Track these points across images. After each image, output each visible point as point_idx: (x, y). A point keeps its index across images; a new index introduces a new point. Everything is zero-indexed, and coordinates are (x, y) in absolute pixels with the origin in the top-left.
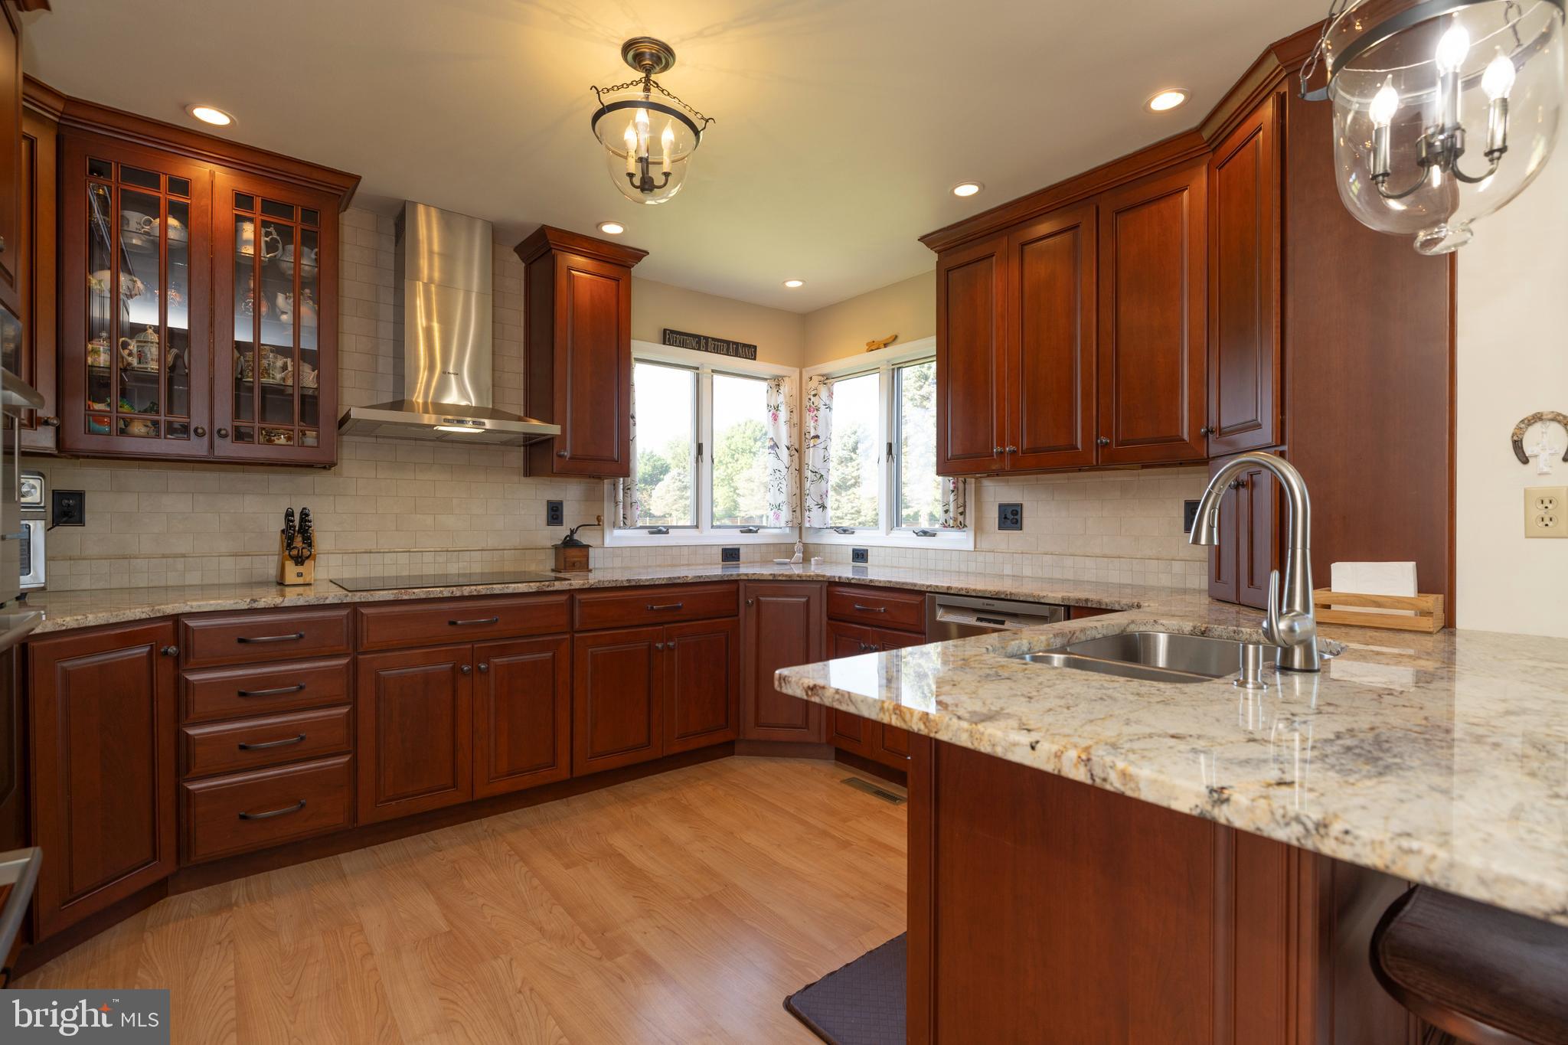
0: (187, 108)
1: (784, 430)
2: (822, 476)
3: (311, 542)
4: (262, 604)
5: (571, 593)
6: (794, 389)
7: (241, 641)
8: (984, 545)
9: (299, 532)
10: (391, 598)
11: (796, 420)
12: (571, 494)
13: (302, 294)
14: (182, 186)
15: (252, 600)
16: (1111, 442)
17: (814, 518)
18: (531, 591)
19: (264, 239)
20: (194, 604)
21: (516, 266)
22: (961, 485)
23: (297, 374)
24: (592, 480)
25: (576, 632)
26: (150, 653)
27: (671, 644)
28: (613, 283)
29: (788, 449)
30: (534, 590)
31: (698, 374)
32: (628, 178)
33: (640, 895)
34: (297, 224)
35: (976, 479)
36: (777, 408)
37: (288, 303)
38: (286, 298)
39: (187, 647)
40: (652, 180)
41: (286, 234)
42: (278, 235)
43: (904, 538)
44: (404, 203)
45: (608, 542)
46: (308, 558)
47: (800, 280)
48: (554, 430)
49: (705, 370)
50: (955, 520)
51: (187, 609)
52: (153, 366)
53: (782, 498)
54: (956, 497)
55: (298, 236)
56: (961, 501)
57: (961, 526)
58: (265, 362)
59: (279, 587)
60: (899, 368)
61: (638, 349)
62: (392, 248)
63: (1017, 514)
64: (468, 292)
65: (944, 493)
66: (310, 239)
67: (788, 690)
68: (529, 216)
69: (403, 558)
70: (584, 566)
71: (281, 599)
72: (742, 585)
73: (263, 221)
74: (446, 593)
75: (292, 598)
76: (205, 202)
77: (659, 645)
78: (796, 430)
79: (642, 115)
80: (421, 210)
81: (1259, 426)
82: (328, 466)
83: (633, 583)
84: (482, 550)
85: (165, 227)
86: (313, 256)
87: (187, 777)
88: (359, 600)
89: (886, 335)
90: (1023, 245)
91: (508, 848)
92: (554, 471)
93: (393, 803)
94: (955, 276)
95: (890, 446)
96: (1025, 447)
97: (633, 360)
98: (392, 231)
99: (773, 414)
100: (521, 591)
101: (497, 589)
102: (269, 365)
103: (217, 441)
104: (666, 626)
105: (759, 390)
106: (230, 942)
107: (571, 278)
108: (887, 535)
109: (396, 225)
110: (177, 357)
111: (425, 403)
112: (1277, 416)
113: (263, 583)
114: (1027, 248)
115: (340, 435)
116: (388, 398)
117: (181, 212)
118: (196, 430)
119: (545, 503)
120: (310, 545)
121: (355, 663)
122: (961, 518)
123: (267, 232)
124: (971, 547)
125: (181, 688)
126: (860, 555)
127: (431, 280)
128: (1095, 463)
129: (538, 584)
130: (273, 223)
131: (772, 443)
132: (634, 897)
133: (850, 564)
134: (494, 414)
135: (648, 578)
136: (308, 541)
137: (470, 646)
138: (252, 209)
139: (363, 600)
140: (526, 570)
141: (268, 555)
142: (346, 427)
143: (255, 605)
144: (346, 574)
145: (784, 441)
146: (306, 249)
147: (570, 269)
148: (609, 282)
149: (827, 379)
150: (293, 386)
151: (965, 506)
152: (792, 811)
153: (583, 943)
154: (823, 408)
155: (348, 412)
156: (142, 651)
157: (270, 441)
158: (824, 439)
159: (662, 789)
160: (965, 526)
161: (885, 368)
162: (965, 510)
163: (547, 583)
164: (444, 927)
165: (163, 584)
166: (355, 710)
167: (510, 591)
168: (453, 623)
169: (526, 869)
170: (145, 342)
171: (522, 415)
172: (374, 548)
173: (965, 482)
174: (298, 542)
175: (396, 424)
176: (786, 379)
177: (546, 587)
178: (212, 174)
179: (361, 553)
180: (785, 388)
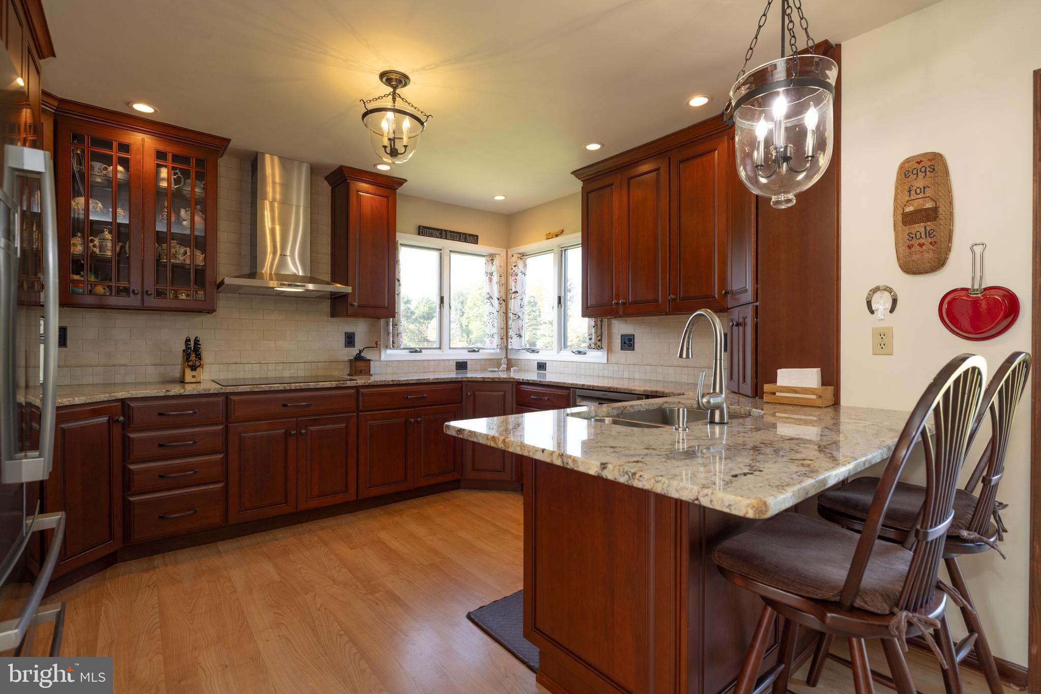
0: (129, 104)
1: (496, 287)
2: (519, 317)
3: (201, 358)
4: (172, 393)
5: (357, 388)
6: (502, 263)
7: (160, 414)
8: (613, 359)
9: (193, 351)
10: (248, 390)
11: (503, 281)
12: (360, 328)
13: (196, 208)
14: (125, 148)
15: (167, 391)
16: (677, 298)
17: (514, 343)
18: (332, 386)
19: (173, 177)
20: (133, 392)
21: (325, 189)
22: (599, 323)
23: (193, 257)
24: (373, 320)
25: (361, 412)
26: (109, 420)
27: (419, 419)
28: (385, 200)
29: (498, 299)
30: (334, 386)
31: (441, 254)
32: (383, 148)
33: (392, 563)
34: (192, 168)
35: (608, 319)
36: (491, 274)
37: (187, 214)
38: (186, 211)
39: (129, 418)
40: (397, 150)
41: (186, 174)
42: (181, 174)
43: (567, 355)
44: (257, 153)
45: (383, 357)
46: (199, 366)
47: (503, 196)
48: (349, 289)
49: (445, 251)
50: (595, 344)
51: (129, 396)
52: (109, 253)
53: (495, 330)
54: (596, 330)
55: (193, 175)
56: (599, 333)
57: (599, 348)
58: (173, 250)
59: (181, 384)
60: (565, 250)
61: (401, 238)
62: (250, 180)
63: (631, 341)
64: (298, 207)
65: (589, 328)
66: (200, 176)
67: (450, 432)
68: (334, 160)
69: (256, 367)
70: (368, 372)
71: (183, 390)
72: (464, 384)
73: (172, 167)
74: (281, 387)
75: (189, 389)
76: (139, 157)
77: (412, 420)
78: (503, 288)
79: (390, 115)
80: (268, 157)
81: (746, 291)
82: (211, 311)
83: (395, 383)
84: (304, 362)
85: (115, 171)
86: (202, 186)
87: (129, 493)
88: (229, 391)
89: (556, 230)
90: (630, 179)
91: (317, 539)
92: (348, 314)
93: (249, 511)
94: (591, 196)
95: (560, 298)
96: (630, 301)
97: (399, 245)
98: (250, 168)
99: (489, 278)
100: (326, 386)
101: (312, 385)
102: (176, 252)
103: (146, 297)
104: (416, 408)
105: (480, 263)
106: (154, 586)
107: (359, 197)
108: (558, 353)
109: (252, 165)
110: (122, 248)
111: (271, 274)
112: (754, 286)
113: (173, 381)
114: (632, 181)
115: (218, 292)
116: (247, 271)
117: (125, 162)
118: (133, 291)
119: (344, 334)
120: (200, 359)
121: (227, 429)
122: (599, 343)
123: (175, 172)
124: (605, 361)
125: (126, 442)
126: (542, 366)
127: (274, 200)
128: (668, 310)
129: (337, 382)
130: (177, 168)
131: (488, 296)
132: (389, 564)
133: (535, 372)
134: (312, 280)
135: (405, 379)
136: (199, 356)
137: (295, 419)
138: (166, 160)
139: (231, 391)
140: (332, 374)
141: (175, 365)
142: (221, 289)
143: (168, 394)
144: (222, 376)
145: (496, 295)
146: (198, 182)
147: (358, 191)
148: (383, 199)
149: (523, 256)
150: (190, 265)
151: (602, 336)
152: (489, 519)
153: (357, 587)
154: (520, 274)
155: (223, 280)
156: (104, 419)
157: (176, 297)
158: (521, 293)
159: (413, 508)
160: (602, 348)
161: (557, 250)
162: (601, 338)
163: (342, 382)
164: (277, 578)
165: (113, 382)
166: (227, 485)
167: (320, 386)
168: (285, 405)
169: (327, 549)
170: (104, 239)
171: (330, 281)
172: (238, 360)
173: (602, 321)
174: (193, 356)
175: (251, 286)
176: (497, 256)
177: (341, 384)
178: (143, 140)
179: (230, 364)
180: (496, 262)
